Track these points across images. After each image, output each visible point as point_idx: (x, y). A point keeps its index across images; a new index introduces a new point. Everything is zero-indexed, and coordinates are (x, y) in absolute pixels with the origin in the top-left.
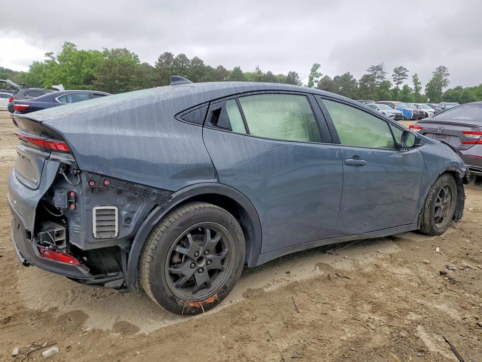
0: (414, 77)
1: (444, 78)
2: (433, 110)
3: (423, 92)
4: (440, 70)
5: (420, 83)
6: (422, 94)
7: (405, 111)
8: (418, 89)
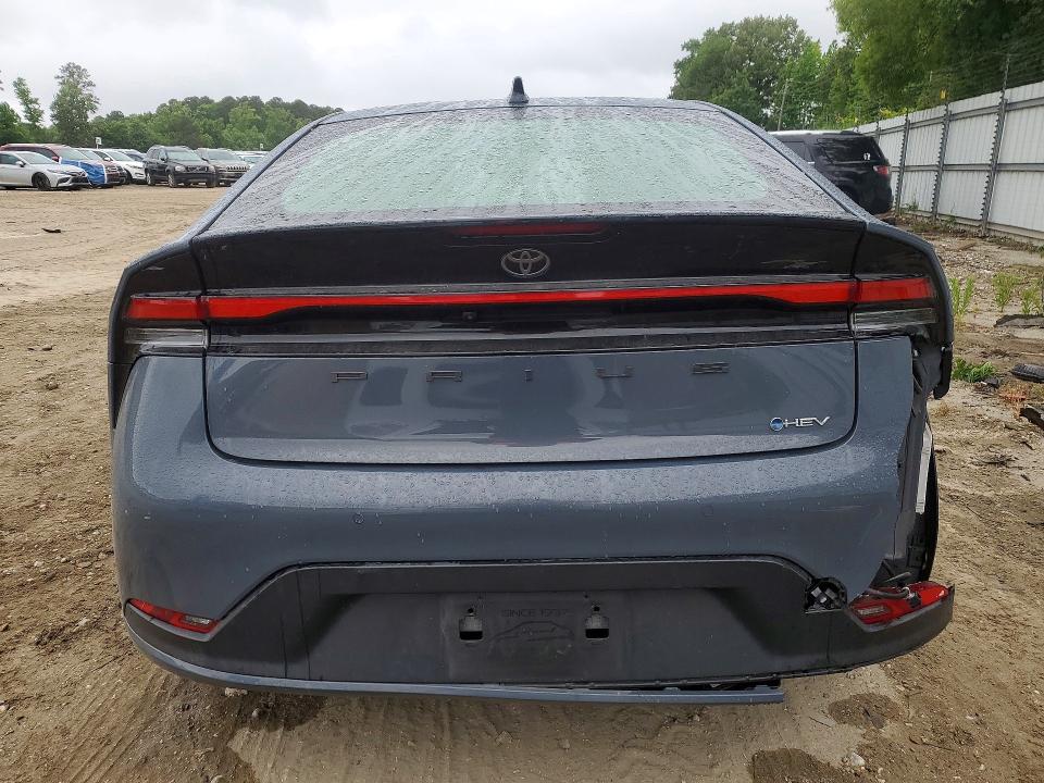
0: (15, 84)
1: (85, 92)
2: (140, 164)
3: (47, 122)
4: (72, 74)
5: (35, 101)
6: (47, 127)
7: (86, 166)
8: (34, 115)
